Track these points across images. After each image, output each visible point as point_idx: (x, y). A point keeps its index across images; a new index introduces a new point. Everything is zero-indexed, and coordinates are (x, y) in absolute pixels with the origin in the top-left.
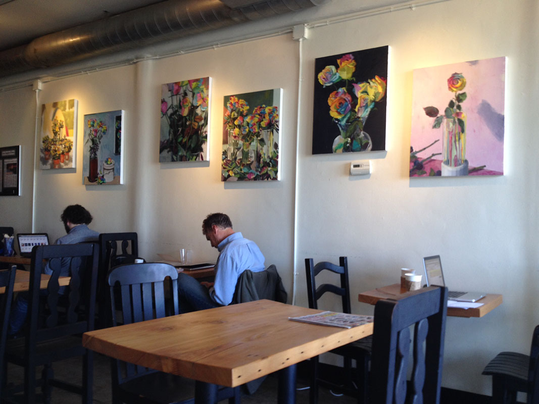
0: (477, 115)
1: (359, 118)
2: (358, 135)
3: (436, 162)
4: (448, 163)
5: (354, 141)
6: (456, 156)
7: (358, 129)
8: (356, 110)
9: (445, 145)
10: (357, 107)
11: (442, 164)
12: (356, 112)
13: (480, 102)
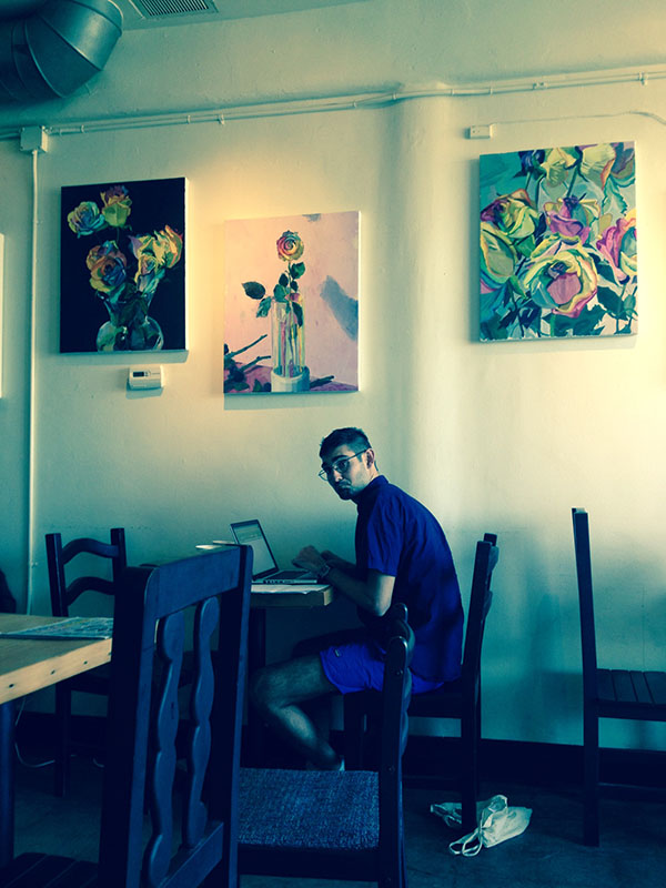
0: (321, 299)
1: (141, 293)
2: (141, 323)
3: (263, 370)
4: (279, 371)
5: (134, 333)
6: (292, 361)
7: (139, 312)
8: (136, 280)
9: (276, 344)
10: (137, 275)
11: (272, 372)
12: (135, 284)
13: (325, 279)
